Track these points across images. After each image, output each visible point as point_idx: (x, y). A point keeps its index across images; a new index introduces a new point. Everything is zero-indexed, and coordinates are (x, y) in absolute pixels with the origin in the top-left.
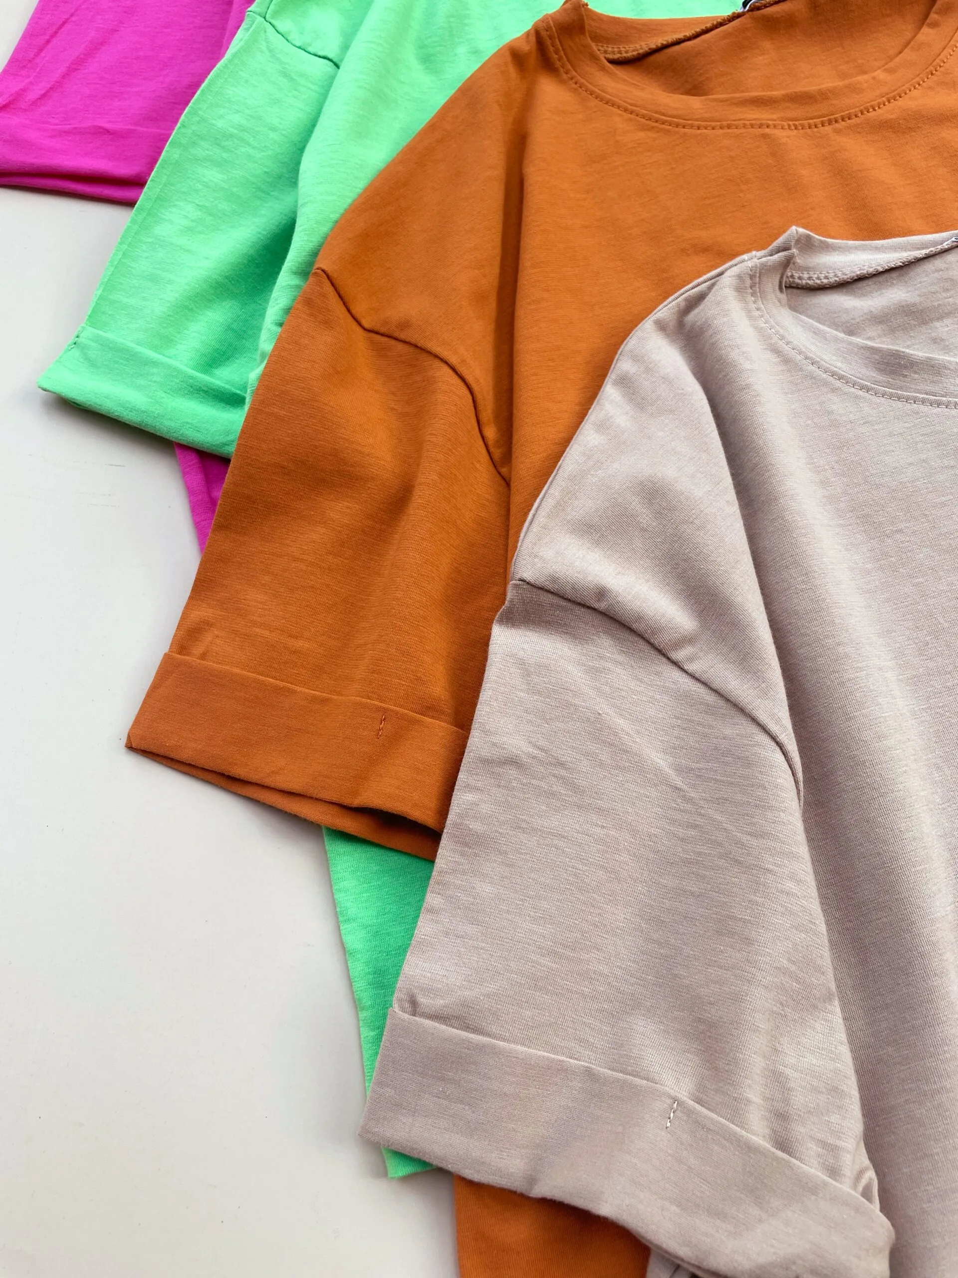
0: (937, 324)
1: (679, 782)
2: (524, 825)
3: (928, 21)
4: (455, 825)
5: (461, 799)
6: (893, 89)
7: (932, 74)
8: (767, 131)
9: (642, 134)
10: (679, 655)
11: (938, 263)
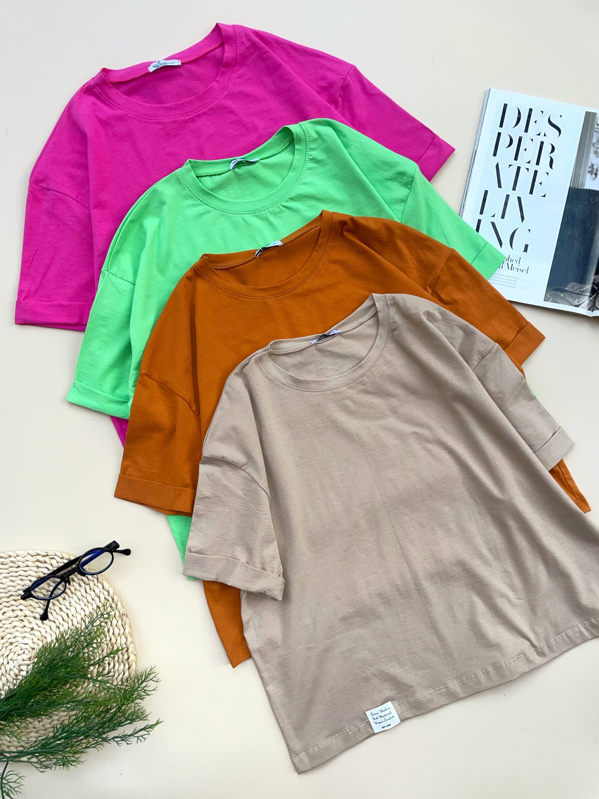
0: (309, 366)
1: (244, 497)
2: (211, 511)
3: (315, 250)
4: (195, 513)
5: (196, 507)
6: (302, 280)
7: (315, 272)
8: (265, 300)
9: (229, 300)
10: (243, 468)
11: (309, 349)
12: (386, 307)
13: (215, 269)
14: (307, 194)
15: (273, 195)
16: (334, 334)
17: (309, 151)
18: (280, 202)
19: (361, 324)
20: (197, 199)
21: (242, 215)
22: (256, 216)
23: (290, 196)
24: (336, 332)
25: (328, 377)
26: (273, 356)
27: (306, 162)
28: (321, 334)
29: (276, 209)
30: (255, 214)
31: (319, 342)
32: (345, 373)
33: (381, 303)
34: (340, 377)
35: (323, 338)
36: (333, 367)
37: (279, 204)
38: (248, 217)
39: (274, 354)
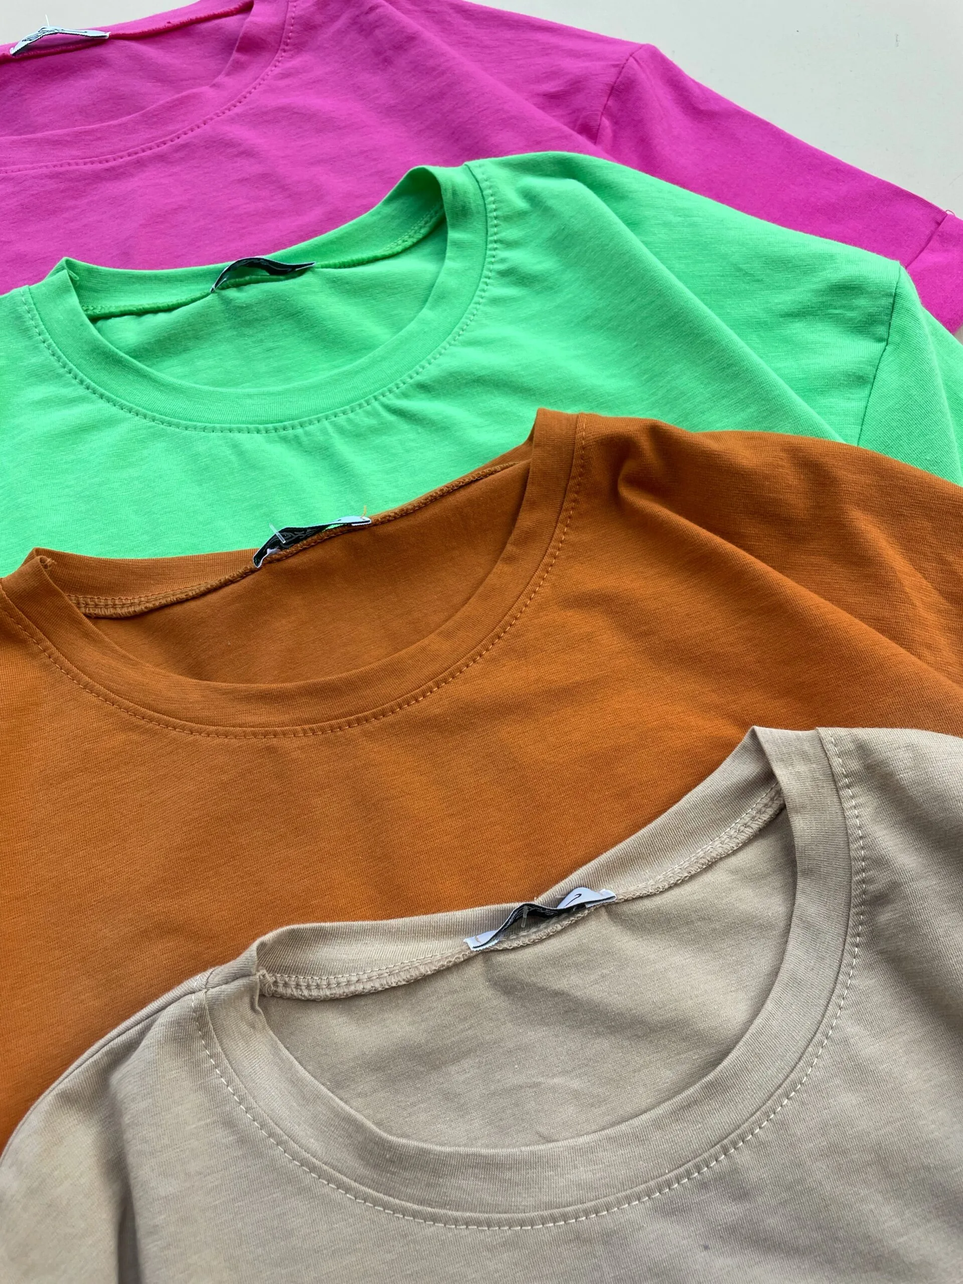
0: (453, 1069)
3: (504, 553)
6: (445, 665)
7: (499, 638)
8: (275, 741)
9: (122, 737)
11: (454, 980)
12: (827, 789)
13: (88, 616)
14: (483, 373)
15: (357, 372)
16: (581, 907)
17: (495, 249)
18: (381, 397)
19: (710, 865)
20: (74, 382)
21: (231, 435)
22: (284, 439)
23: (418, 378)
24: (587, 895)
25: (548, 1140)
26: (276, 1009)
27: (483, 280)
28: (517, 905)
29: (366, 420)
30: (283, 433)
31: (505, 945)
32: (636, 1122)
33: (802, 768)
34: (609, 1139)
35: (528, 926)
36: (575, 1084)
37: (376, 404)
38: (253, 442)
39: (282, 997)
